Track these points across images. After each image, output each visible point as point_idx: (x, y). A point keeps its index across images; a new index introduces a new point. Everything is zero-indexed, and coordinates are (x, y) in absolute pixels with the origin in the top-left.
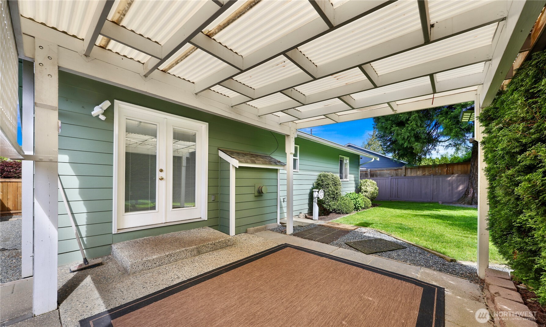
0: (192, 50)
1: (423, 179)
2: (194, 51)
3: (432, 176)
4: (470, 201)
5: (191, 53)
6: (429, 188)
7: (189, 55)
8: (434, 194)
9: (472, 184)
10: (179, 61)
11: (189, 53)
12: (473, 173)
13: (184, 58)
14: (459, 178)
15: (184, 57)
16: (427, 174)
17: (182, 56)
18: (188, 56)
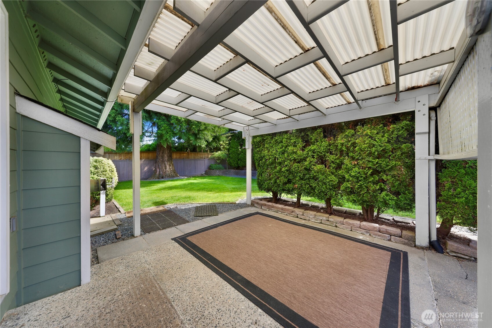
0: (292, 34)
1: (121, 162)
2: (292, 38)
3: (128, 160)
4: (158, 177)
5: (289, 34)
6: (126, 170)
7: (287, 32)
8: (129, 174)
9: (159, 166)
10: (273, 13)
11: (288, 31)
12: (159, 159)
13: (280, 24)
14: (145, 162)
15: (282, 25)
16: (123, 158)
17: (283, 20)
18: (285, 30)
